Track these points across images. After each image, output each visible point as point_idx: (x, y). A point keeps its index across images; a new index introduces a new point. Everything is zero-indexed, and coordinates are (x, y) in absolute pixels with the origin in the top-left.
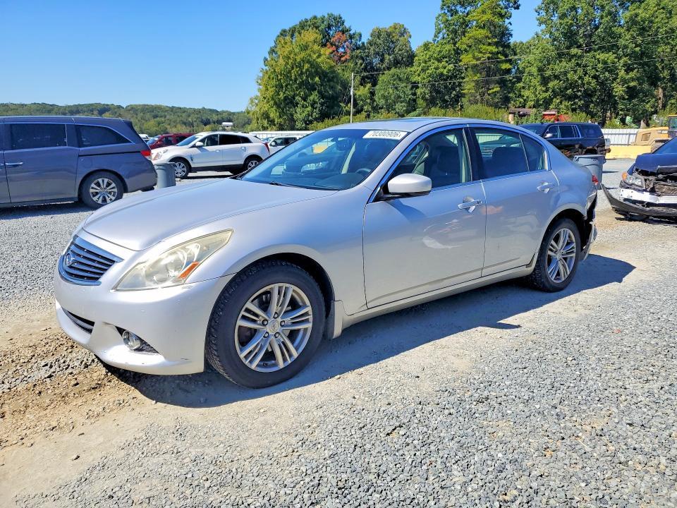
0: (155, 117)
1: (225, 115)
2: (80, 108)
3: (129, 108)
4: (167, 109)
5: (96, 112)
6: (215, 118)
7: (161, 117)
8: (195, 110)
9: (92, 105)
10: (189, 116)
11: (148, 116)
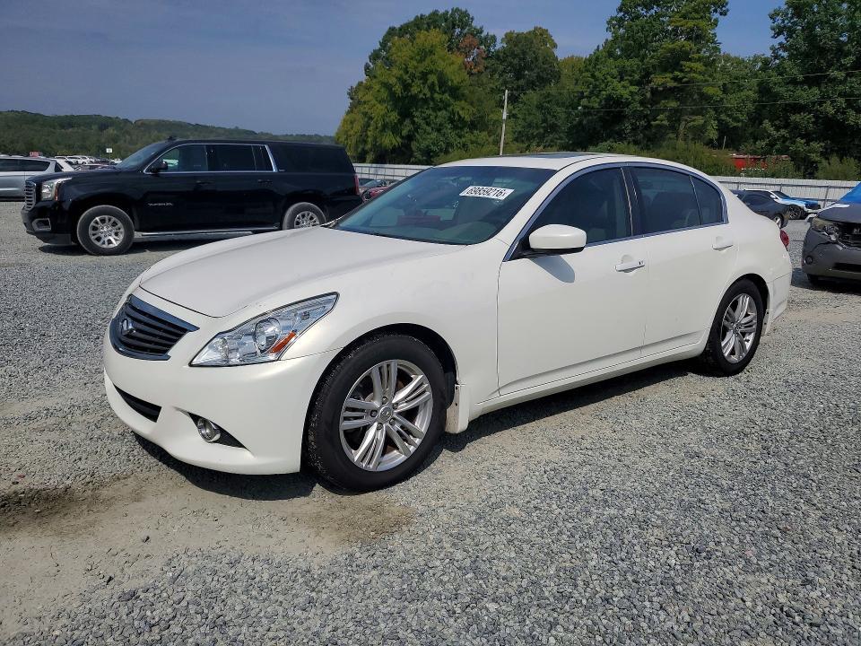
3: (140, 123)
5: (95, 127)
8: (225, 130)
9: (90, 117)
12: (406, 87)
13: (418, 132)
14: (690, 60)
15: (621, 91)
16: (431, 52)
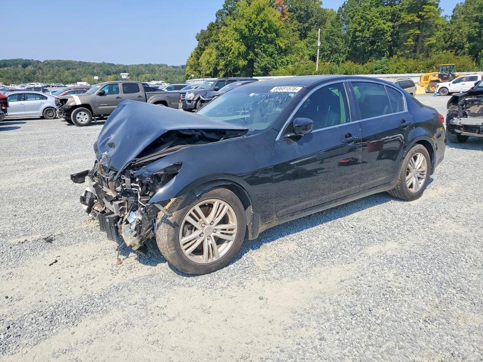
0: (68, 69)
1: (121, 68)
2: (7, 63)
3: (46, 63)
4: (77, 63)
5: (20, 66)
6: (114, 70)
7: (73, 69)
8: (97, 64)
9: (16, 60)
10: (94, 69)
11: (62, 69)
12: (251, 30)
13: (258, 57)
14: (428, 4)
15: (383, 26)
16: (263, 9)
